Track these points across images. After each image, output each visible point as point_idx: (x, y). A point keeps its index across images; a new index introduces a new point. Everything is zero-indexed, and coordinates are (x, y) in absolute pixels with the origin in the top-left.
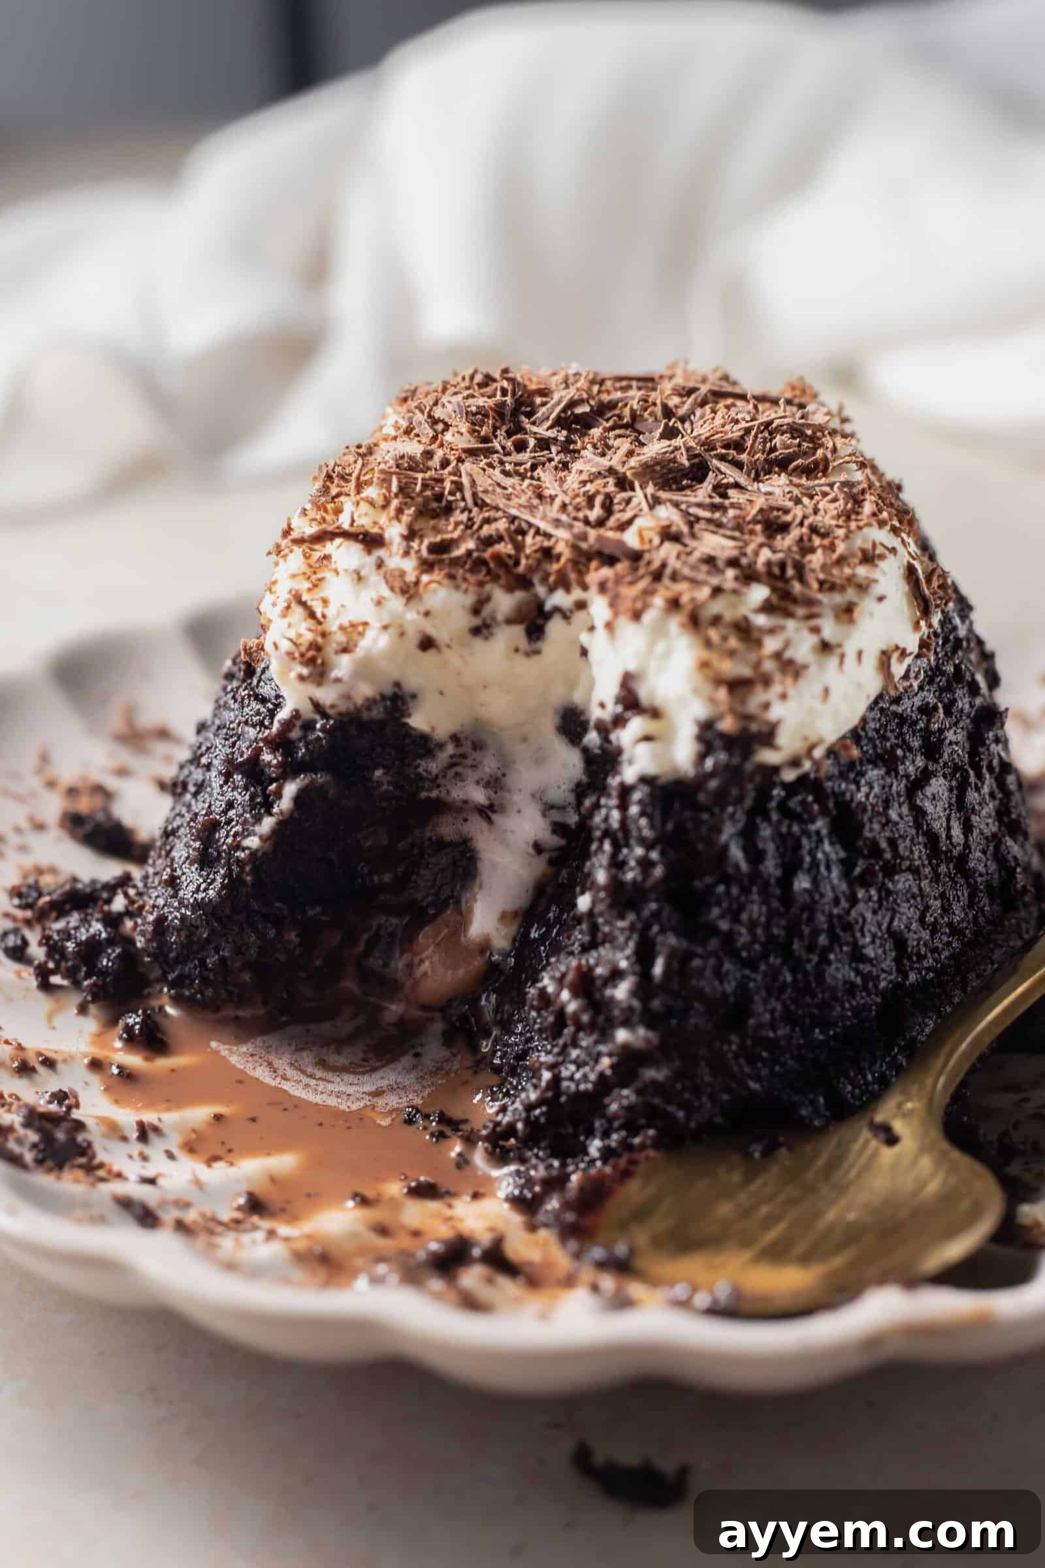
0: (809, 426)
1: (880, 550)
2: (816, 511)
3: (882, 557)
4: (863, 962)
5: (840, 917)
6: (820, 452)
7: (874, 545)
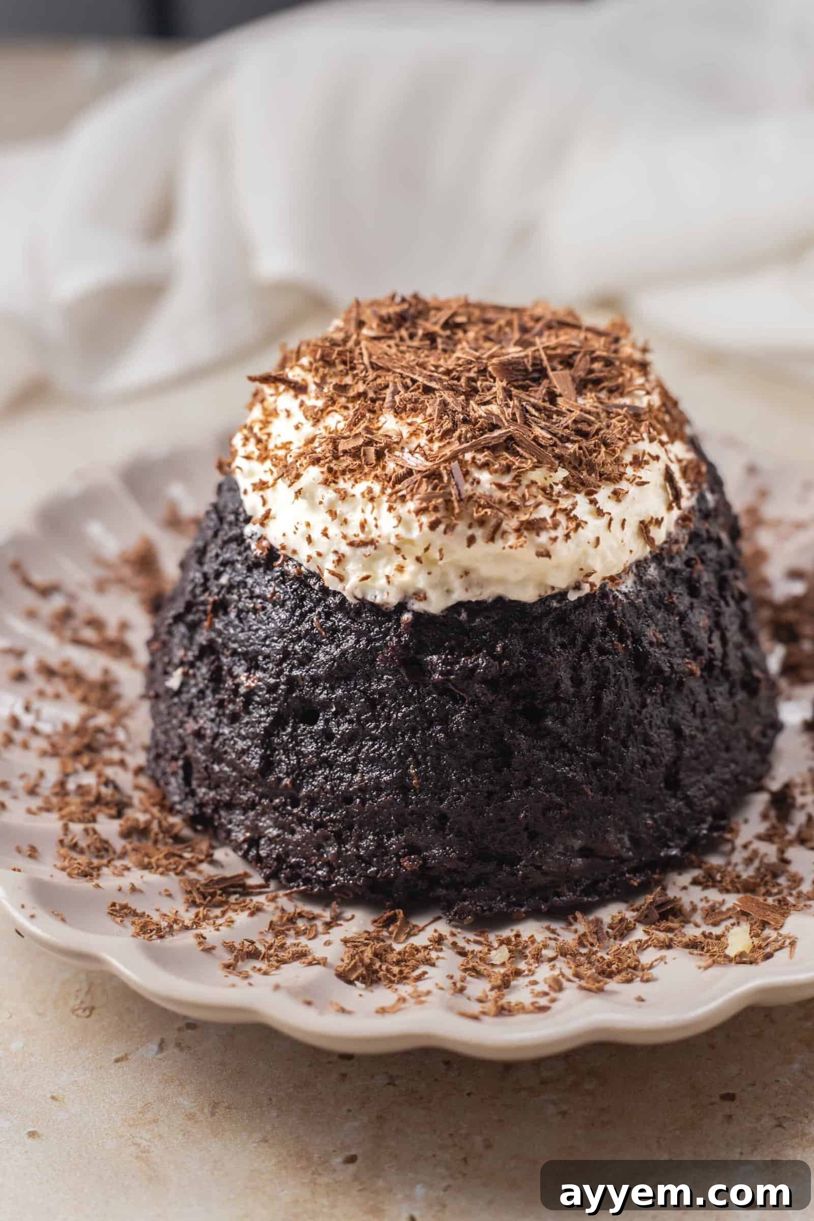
0: (618, 359)
1: (646, 458)
2: (608, 427)
3: (647, 463)
4: (652, 746)
5: (635, 717)
6: (620, 380)
7: (644, 454)
